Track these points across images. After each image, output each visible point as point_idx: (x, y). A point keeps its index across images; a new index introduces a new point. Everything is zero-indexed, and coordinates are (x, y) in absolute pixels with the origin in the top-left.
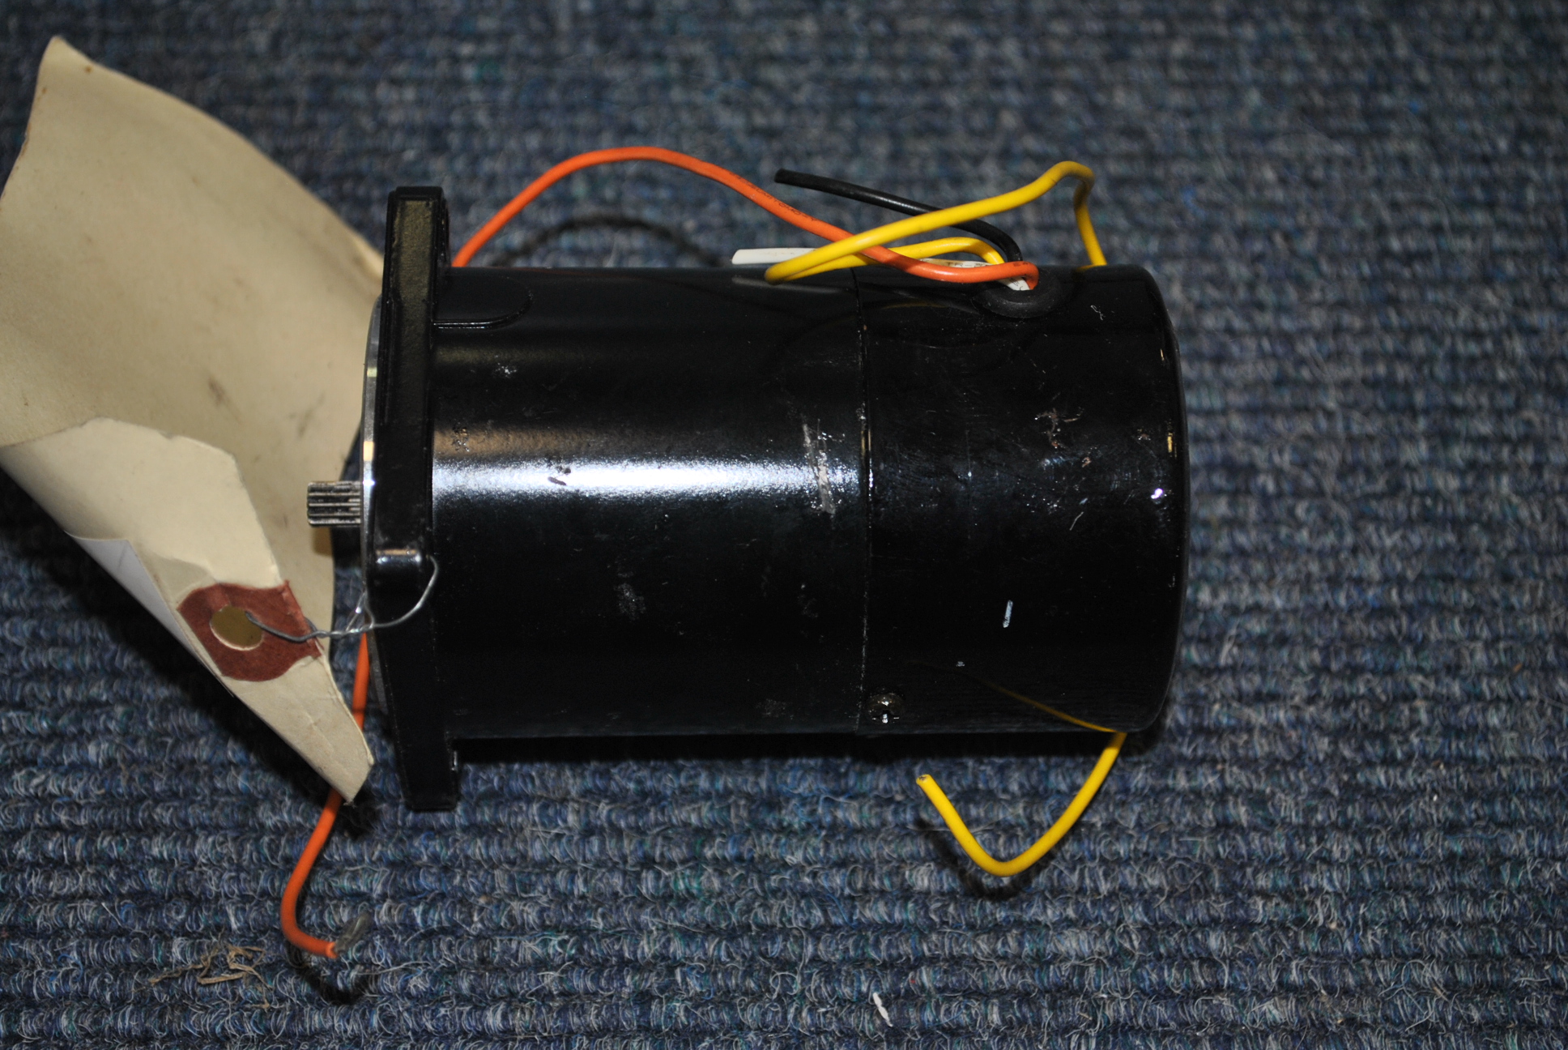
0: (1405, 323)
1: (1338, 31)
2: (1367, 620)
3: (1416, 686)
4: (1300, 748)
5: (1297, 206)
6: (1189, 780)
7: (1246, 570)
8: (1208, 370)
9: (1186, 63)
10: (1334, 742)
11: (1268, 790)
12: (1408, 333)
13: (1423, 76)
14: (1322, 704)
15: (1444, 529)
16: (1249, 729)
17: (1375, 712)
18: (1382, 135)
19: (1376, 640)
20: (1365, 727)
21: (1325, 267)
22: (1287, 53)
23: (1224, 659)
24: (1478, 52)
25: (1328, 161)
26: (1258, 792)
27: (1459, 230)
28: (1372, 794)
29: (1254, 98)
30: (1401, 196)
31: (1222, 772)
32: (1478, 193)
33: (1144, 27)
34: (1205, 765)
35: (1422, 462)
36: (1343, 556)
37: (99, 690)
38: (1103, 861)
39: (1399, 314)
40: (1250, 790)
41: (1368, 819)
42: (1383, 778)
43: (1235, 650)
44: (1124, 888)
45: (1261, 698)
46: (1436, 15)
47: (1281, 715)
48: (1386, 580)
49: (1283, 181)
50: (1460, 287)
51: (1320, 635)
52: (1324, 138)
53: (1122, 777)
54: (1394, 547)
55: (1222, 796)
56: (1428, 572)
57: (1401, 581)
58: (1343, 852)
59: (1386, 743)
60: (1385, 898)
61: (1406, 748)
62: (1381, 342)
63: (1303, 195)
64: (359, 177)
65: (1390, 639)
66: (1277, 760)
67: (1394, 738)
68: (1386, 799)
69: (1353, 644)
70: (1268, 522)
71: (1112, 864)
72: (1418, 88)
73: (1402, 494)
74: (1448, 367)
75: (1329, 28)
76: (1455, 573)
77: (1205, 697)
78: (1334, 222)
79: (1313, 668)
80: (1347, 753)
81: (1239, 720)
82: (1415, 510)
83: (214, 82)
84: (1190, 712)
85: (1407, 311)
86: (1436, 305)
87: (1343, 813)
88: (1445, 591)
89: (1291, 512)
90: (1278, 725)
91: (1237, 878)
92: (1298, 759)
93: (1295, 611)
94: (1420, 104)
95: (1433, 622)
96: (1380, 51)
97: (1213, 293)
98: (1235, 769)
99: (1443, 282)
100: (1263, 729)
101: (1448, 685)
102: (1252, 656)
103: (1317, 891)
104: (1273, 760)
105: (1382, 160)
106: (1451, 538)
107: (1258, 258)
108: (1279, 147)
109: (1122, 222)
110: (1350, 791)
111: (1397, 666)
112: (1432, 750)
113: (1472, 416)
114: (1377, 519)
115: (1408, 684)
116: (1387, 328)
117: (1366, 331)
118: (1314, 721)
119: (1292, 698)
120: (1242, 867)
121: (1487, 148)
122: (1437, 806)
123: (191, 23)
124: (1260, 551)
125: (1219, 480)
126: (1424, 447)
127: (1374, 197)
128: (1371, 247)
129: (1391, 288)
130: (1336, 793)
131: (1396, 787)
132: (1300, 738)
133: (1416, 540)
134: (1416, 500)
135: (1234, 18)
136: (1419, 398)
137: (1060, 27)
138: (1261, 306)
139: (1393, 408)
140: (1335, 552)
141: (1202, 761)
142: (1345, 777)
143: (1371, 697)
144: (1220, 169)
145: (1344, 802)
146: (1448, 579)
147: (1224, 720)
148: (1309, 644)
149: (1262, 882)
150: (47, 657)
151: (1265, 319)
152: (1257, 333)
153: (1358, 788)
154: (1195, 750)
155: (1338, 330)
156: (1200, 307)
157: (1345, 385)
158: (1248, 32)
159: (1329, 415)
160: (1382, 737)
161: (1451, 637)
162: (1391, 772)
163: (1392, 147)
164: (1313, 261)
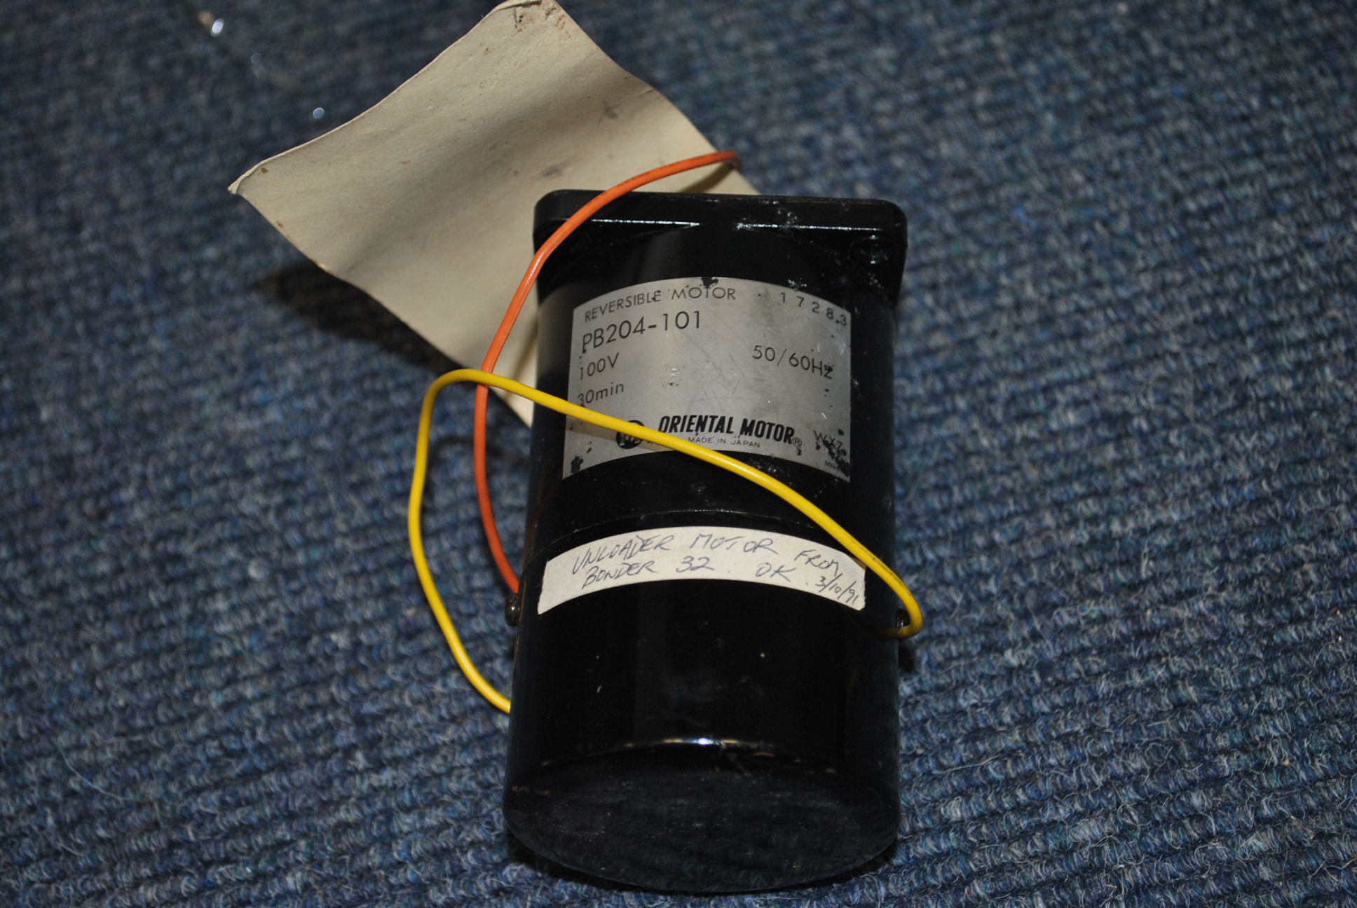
0: (1215, 266)
1: (1101, 47)
2: (1248, 512)
3: (1301, 554)
4: (1223, 627)
5: (1106, 196)
6: (1143, 677)
7: (1143, 498)
8: (1071, 346)
9: (989, 107)
10: (1249, 616)
11: (1207, 668)
12: (1221, 273)
13: (1177, 65)
14: (1230, 588)
15: (1290, 423)
16: (1179, 624)
17: (1274, 584)
18: (1158, 121)
19: (1260, 526)
20: (1270, 597)
21: (1141, 239)
22: (1066, 77)
23: (1144, 573)
24: (1215, 34)
25: (1121, 154)
26: (1199, 671)
27: (1238, 181)
28: (1289, 649)
29: (1049, 119)
30: (1185, 166)
31: (1167, 663)
32: (1246, 147)
33: (949, 87)
34: (1152, 661)
35: (1259, 374)
36: (1216, 465)
37: (282, 832)
38: (1093, 759)
39: (1209, 260)
40: (1193, 672)
41: (1292, 670)
42: (1294, 634)
43: (1151, 564)
44: (1114, 777)
45: (1182, 596)
46: (1175, 14)
47: (1201, 606)
48: (1255, 475)
49: (1090, 180)
50: (1252, 226)
51: (1215, 533)
52: (1113, 137)
53: (1090, 689)
54: (1255, 448)
55: (1172, 682)
56: (1286, 460)
57: (1267, 473)
58: (1279, 702)
59: (1289, 605)
60: (1322, 729)
61: (1306, 605)
62: (1200, 286)
63: (1108, 187)
64: (374, 375)
65: (1271, 522)
66: (1208, 642)
67: (1293, 599)
68: (1301, 650)
69: (1242, 533)
70: (1150, 454)
71: (1100, 760)
72: (1177, 76)
73: (1250, 403)
74: (1259, 292)
75: (1094, 47)
76: (1308, 456)
77: (1138, 607)
78: (1139, 201)
79: (1216, 561)
80: (1261, 622)
81: (1169, 619)
82: (1263, 414)
83: (244, 331)
84: (1129, 622)
85: (1214, 256)
86: (1237, 245)
87: (1270, 671)
88: (1304, 471)
89: (1166, 441)
90: (1200, 614)
91: (1201, 744)
92: (1224, 637)
93: (1190, 520)
94: (1182, 89)
95: (1301, 498)
96: (1139, 55)
97: (1059, 284)
98: (1176, 658)
99: (1238, 225)
100: (1190, 620)
101: (1326, 547)
102: (1166, 565)
103: (1266, 738)
104: (1204, 643)
105: (1164, 141)
106: (1297, 428)
107: (1086, 247)
108: (1079, 153)
109: (972, 247)
110: (1272, 652)
111: (1282, 542)
112: (1327, 602)
113: (1288, 327)
114: (1235, 429)
115: (1294, 554)
116: (1203, 275)
117: (1187, 281)
118: (1228, 603)
119: (1206, 590)
120: (1203, 734)
121: (1244, 109)
122: (1343, 645)
123: (214, 290)
124: (1150, 480)
125: (1103, 431)
126: (1256, 361)
127: (1165, 172)
128: (1173, 213)
129: (1197, 242)
130: (1261, 656)
131: (1306, 639)
132: (1221, 619)
133: (1270, 437)
134: (1262, 406)
135: (1017, 61)
136: (1243, 323)
137: (884, 106)
138: (1099, 284)
139: (1224, 337)
140: (1209, 463)
141: (1149, 658)
142: (1265, 642)
143: (1268, 572)
144: (1038, 185)
145: (1269, 661)
146: (1304, 462)
147: (1158, 622)
148: (1209, 544)
149: (1222, 742)
150: (236, 817)
151: (1105, 294)
152: (1103, 306)
153: (1276, 648)
154: (1141, 651)
155: (1164, 287)
156: (1052, 298)
157: (1182, 329)
158: (1031, 68)
159: (1175, 356)
160: (1285, 601)
161: (1318, 507)
162: (1300, 628)
163: (1168, 129)
164: (1130, 237)
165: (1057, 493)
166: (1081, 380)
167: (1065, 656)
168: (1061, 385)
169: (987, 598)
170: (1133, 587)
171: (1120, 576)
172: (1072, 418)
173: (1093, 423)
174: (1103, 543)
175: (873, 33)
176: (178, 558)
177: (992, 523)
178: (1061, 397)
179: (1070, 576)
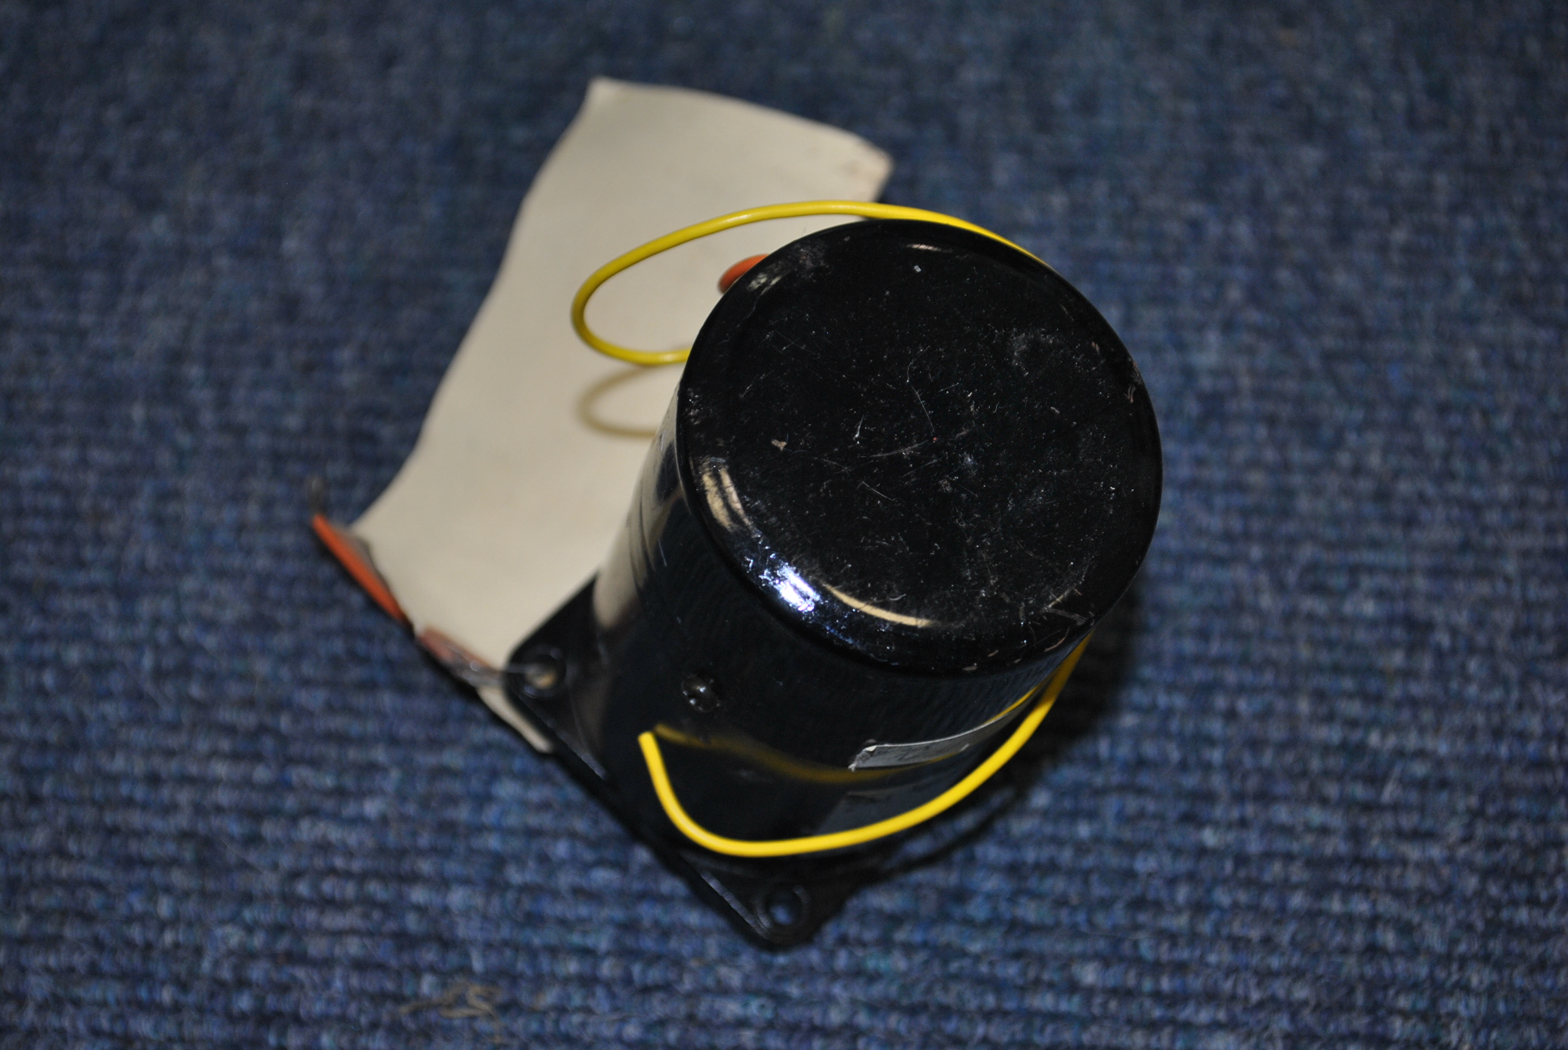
1: (1551, 225)
2: (1526, 771)
4: (1450, 884)
5: (1497, 385)
6: (1343, 905)
7: (1415, 716)
8: (1397, 533)
9: (1407, 250)
10: (1483, 881)
11: (1416, 920)
14: (1474, 844)
16: (1404, 862)
17: (1523, 856)
19: (1532, 790)
20: (1513, 868)
21: (1518, 442)
22: (1501, 244)
23: (1386, 797)
25: (1530, 346)
26: (1407, 921)
28: (1515, 931)
29: (1465, 284)
31: (1375, 900)
33: (1369, 214)
34: (1360, 893)
36: (1508, 710)
38: (1256, 972)
40: (1400, 919)
41: (1508, 953)
42: (1525, 917)
43: (1398, 790)
44: (1273, 999)
45: (1420, 836)
47: (1436, 852)
48: (1547, 736)
49: (1485, 361)
51: (1479, 782)
52: (1529, 325)
53: (1281, 898)
54: (1558, 705)
55: (1373, 921)
57: (1561, 738)
58: (1481, 982)
59: (1531, 885)
60: (1517, 1027)
61: (1550, 891)
63: (1503, 376)
65: (1545, 790)
66: (1427, 893)
67: (1540, 881)
68: (1526, 935)
69: (1509, 792)
70: (1440, 675)
71: (1265, 976)
75: (1544, 222)
77: (1366, 830)
78: (1531, 402)
79: (1470, 811)
80: (1494, 891)
81: (1395, 854)
84: (1350, 843)
87: (1484, 946)
89: (1463, 667)
90: (1431, 861)
91: (1380, 996)
92: (1447, 893)
93: (1458, 758)
97: (1408, 462)
98: (1387, 898)
100: (1417, 864)
102: (1413, 797)
103: (1453, 1015)
104: (1424, 893)
107: (1455, 432)
108: (1486, 330)
109: (1329, 391)
110: (1494, 927)
111: (1550, 816)
114: (1544, 680)
115: (1558, 832)
117: (1551, 505)
118: (1465, 859)
119: (1447, 837)
120: (1386, 988)
124: (1430, 701)
125: (1398, 633)
130: (1480, 927)
131: (1537, 926)
132: (1451, 874)
135: (1454, 209)
137: (1290, 211)
138: (1452, 476)
140: (1501, 706)
141: (1357, 888)
142: (1490, 914)
143: (1521, 842)
144: (1426, 349)
145: (1486, 936)
147: (1381, 853)
148: (1468, 789)
149: (1403, 1002)
151: (1456, 489)
153: (1501, 924)
154: (1351, 878)
155: (1523, 502)
156: (1397, 474)
157: (1525, 554)
158: (1466, 223)
159: (1508, 581)
160: (1530, 879)
162: (1534, 912)
164: (1506, 438)
165: (1324, 681)
166: (1394, 572)
167: (1268, 856)
168: (1371, 570)
169: (1207, 767)
170: (1369, 807)
171: (1359, 791)
172: (1369, 608)
173: (1391, 621)
174: (1353, 750)
175: (1308, 130)
176: (372, 438)
177: (1241, 689)
178: (1366, 582)
179: (1304, 774)
